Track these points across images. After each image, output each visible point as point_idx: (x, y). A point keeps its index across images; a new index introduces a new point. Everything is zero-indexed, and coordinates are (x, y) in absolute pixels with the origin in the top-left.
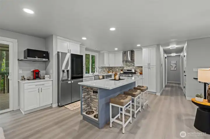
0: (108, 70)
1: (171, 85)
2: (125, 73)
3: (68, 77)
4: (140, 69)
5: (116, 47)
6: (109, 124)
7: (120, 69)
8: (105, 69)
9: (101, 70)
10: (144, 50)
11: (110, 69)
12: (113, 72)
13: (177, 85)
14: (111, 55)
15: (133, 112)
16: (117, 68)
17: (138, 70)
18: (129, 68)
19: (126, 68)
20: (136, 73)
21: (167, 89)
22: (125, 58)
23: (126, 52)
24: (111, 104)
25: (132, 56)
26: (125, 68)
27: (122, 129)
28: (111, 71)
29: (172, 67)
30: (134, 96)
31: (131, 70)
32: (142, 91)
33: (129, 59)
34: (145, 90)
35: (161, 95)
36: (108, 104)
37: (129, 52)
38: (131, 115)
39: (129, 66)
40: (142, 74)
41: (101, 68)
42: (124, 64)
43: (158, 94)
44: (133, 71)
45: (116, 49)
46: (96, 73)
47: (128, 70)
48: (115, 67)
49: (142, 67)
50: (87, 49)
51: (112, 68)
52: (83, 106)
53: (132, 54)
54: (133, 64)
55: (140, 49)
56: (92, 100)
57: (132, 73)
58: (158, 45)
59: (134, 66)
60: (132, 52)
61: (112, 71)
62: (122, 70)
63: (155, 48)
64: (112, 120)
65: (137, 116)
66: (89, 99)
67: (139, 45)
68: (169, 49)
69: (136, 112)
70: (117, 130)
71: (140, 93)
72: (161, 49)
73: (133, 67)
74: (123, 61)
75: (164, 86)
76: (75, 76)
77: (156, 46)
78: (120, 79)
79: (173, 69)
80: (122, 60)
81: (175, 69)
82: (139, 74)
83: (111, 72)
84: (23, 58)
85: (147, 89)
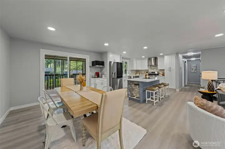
1: (191, 85)
2: (149, 75)
3: (115, 77)
4: (163, 71)
5: (143, 56)
6: (146, 102)
9: (131, 73)
10: (166, 57)
11: (137, 71)
12: (139, 74)
13: (197, 85)
14: (139, 62)
15: (159, 98)
16: (143, 70)
17: (161, 73)
18: (153, 71)
19: (151, 71)
20: (159, 74)
21: (186, 87)
22: (150, 63)
23: (150, 58)
24: (146, 91)
25: (155, 61)
26: (149, 71)
27: (154, 104)
29: (192, 70)
30: (160, 88)
31: (154, 73)
32: (165, 86)
33: (153, 64)
34: (167, 85)
35: (180, 91)
36: (144, 91)
37: (153, 59)
38: (158, 98)
39: (153, 69)
40: (164, 75)
41: (131, 71)
42: (149, 68)
43: (178, 90)
44: (156, 73)
45: (143, 57)
46: (128, 75)
47: (152, 73)
48: (141, 70)
49: (164, 70)
50: (123, 58)
51: (139, 70)
52: (129, 93)
53: (155, 60)
54: (156, 68)
55: (163, 56)
56: (133, 90)
57: (155, 75)
58: (177, 54)
59: (157, 69)
60: (156, 59)
62: (147, 72)
63: (175, 56)
64: (147, 99)
65: (162, 100)
66: (131, 89)
67: (161, 54)
68: (187, 55)
69: (161, 98)
70: (150, 105)
71: (163, 87)
72: (180, 56)
74: (148, 66)
75: (183, 85)
76: (119, 76)
77: (176, 54)
78: (149, 78)
79: (193, 71)
80: (147, 64)
81: (196, 71)
82: (161, 75)
84: (91, 66)
85: (168, 85)
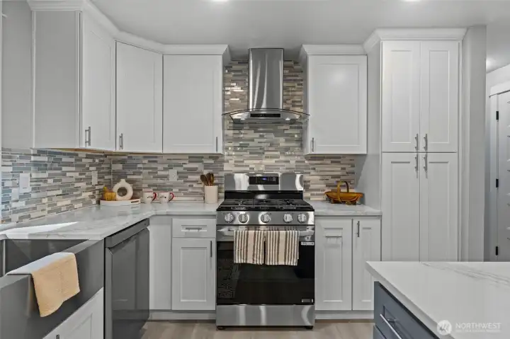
0: (95, 180)
7: (193, 171)
8: (72, 174)
28: (123, 183)
39: (259, 153)
41: (40, 166)
61: (129, 188)
73: (282, 158)
83: (123, 191)
